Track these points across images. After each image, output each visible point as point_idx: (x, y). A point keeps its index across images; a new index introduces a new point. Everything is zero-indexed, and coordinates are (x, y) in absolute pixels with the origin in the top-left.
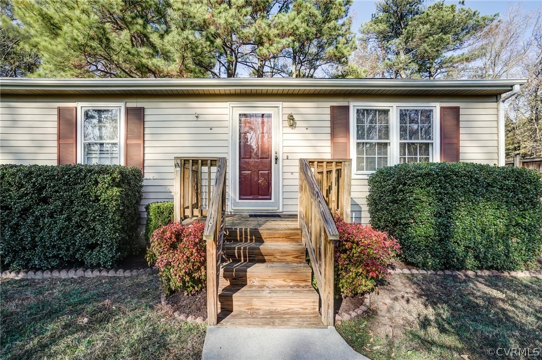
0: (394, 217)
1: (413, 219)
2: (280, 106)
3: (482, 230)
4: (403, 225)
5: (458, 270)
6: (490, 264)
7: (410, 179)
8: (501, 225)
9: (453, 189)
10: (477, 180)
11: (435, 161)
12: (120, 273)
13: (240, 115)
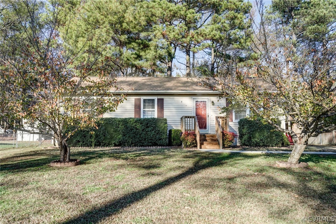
2: (209, 98)
12: (167, 147)
13: (196, 101)
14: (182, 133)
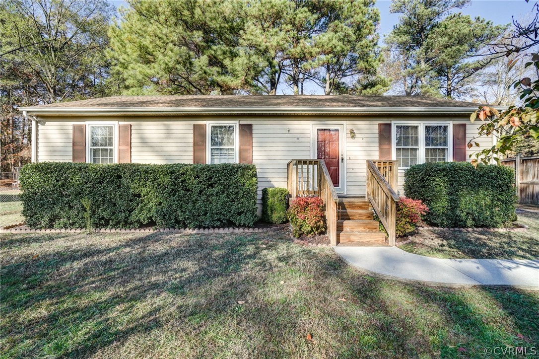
0: (422, 196)
1: (435, 196)
2: (345, 123)
3: (477, 203)
4: (429, 201)
5: (463, 227)
6: (481, 223)
7: (433, 172)
8: (488, 200)
9: (459, 178)
10: (474, 173)
11: (449, 161)
12: (256, 230)
13: (318, 129)
14: (290, 196)
